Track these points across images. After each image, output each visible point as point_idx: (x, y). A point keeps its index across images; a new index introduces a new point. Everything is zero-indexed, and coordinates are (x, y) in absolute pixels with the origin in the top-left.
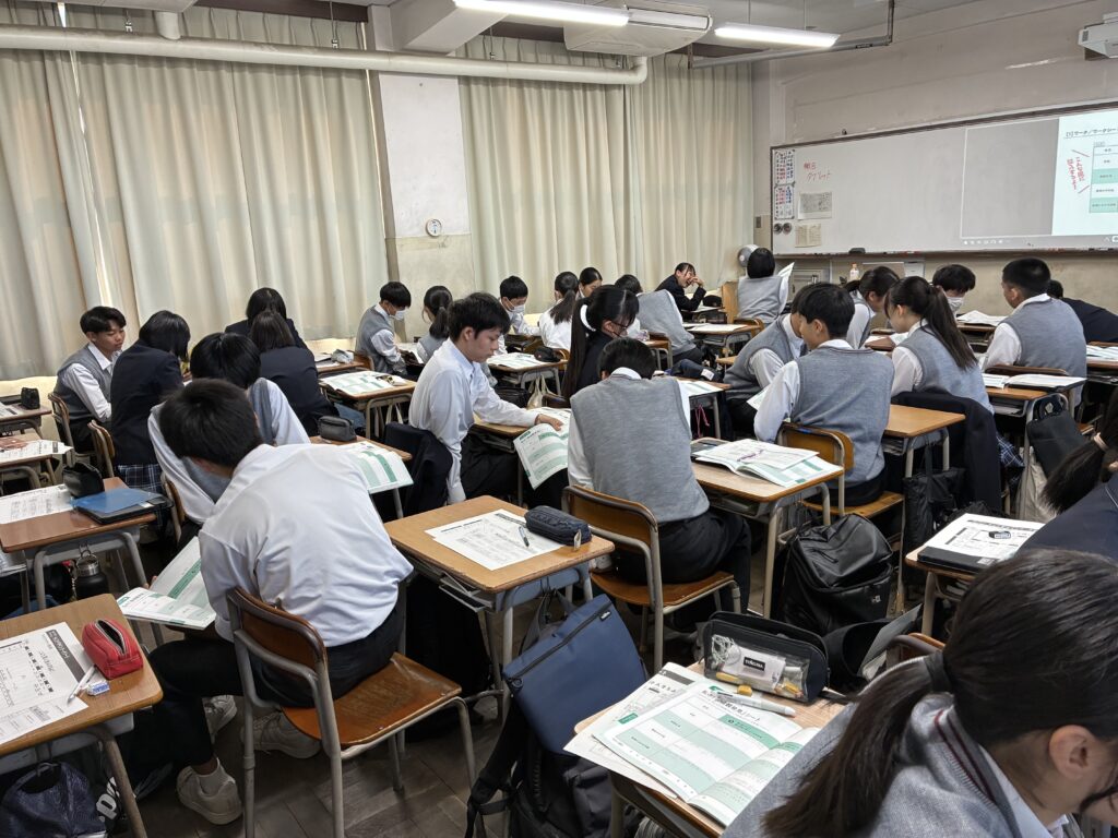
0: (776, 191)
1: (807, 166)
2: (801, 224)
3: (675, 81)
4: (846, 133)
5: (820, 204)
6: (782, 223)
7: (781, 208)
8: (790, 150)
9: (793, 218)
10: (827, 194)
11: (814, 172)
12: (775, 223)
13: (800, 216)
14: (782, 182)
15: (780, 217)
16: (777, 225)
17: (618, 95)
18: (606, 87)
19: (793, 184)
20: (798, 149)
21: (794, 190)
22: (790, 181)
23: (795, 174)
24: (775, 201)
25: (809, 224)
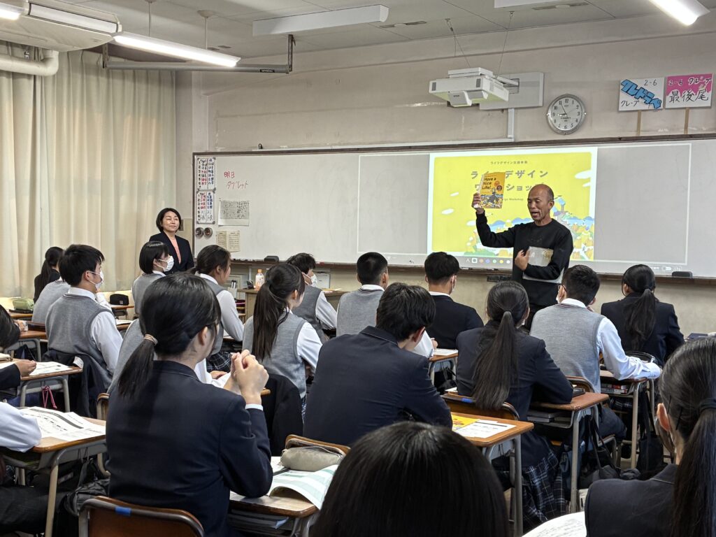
0: (198, 196)
1: (227, 174)
2: (221, 229)
3: (93, 78)
4: (262, 148)
5: (238, 212)
6: (204, 227)
7: (203, 212)
8: (211, 157)
9: (214, 223)
10: (245, 203)
11: (232, 180)
12: (197, 226)
13: (220, 222)
14: (204, 187)
15: (201, 221)
16: (198, 229)
17: (27, 85)
18: (14, 75)
19: (214, 190)
20: (218, 158)
21: (215, 196)
22: (211, 187)
23: (216, 180)
24: (197, 206)
25: (229, 230)
